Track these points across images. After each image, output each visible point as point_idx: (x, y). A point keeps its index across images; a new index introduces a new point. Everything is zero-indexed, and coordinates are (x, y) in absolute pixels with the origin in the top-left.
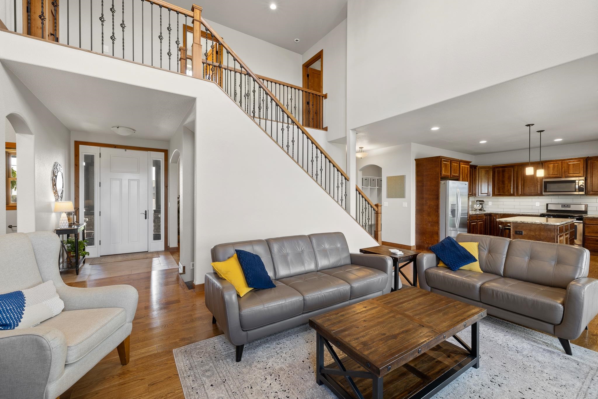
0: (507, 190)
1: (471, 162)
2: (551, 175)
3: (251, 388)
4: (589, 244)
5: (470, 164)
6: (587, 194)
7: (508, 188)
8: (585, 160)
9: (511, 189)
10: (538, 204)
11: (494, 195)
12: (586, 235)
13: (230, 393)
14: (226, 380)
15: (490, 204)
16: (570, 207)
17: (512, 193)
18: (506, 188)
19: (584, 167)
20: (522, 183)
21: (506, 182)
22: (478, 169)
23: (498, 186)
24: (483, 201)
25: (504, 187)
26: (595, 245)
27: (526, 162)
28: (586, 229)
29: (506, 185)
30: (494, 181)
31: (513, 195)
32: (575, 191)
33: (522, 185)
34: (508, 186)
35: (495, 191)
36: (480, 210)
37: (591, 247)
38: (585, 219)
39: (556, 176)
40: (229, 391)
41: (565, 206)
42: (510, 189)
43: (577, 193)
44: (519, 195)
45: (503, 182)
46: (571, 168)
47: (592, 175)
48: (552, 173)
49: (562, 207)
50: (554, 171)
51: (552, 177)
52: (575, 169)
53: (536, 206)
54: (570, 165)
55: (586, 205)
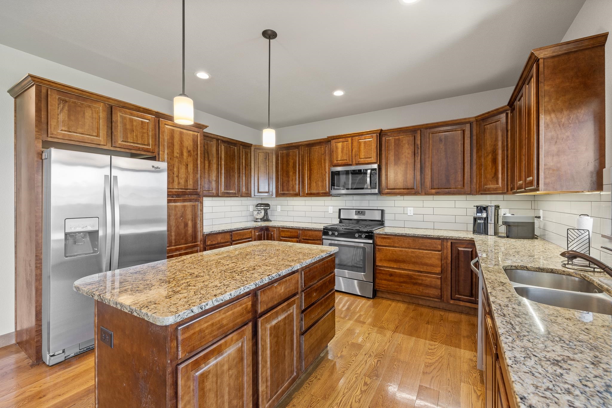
0: (292, 186)
1: (206, 127)
2: (340, 160)
4: (381, 280)
5: (204, 130)
6: (381, 193)
7: (293, 183)
8: (378, 135)
10: (331, 209)
11: (278, 195)
12: (377, 264)
15: (279, 210)
16: (365, 214)
17: (296, 192)
18: (291, 183)
19: (377, 146)
21: (291, 173)
22: (254, 151)
23: (281, 180)
24: (268, 205)
25: (288, 181)
26: (389, 283)
28: (378, 255)
29: (291, 178)
31: (297, 195)
32: (368, 188)
35: (279, 187)
36: (263, 220)
37: (384, 286)
38: (376, 237)
39: (345, 163)
42: (295, 185)
43: (369, 191)
44: (306, 195)
45: (287, 172)
47: (387, 160)
48: (341, 157)
49: (356, 214)
50: (342, 155)
51: (340, 164)
52: (367, 151)
53: (329, 212)
54: (361, 144)
55: (383, 211)
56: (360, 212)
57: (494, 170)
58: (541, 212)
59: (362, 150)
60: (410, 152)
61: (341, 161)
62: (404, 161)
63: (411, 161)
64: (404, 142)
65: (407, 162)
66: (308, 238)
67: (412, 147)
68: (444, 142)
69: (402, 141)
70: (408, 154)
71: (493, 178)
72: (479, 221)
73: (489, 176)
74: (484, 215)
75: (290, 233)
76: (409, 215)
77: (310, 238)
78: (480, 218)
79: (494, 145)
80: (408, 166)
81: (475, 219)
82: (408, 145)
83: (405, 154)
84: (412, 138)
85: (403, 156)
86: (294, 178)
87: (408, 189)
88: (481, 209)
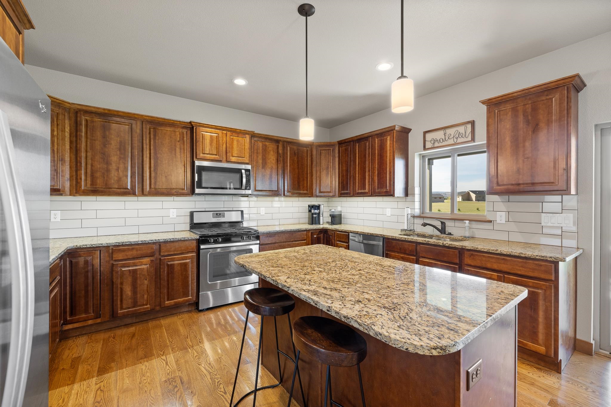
0: (116, 178)
2: (208, 154)
7: (118, 174)
8: (250, 136)
9: (127, 176)
10: (173, 213)
11: (77, 191)
15: (55, 218)
16: (224, 216)
17: (128, 188)
18: (113, 174)
19: (249, 147)
20: (152, 165)
21: (115, 160)
25: (108, 171)
29: (113, 167)
30: (77, 151)
31: (132, 193)
32: (241, 189)
33: (152, 169)
34: (118, 170)
35: (81, 179)
39: (214, 158)
41: (217, 214)
42: (124, 179)
44: (147, 193)
45: (106, 157)
46: (235, 146)
47: (256, 163)
48: (209, 150)
49: (213, 217)
50: (211, 148)
51: (208, 158)
52: (240, 150)
53: (170, 217)
54: (234, 141)
55: (242, 212)
56: (218, 214)
59: (235, 148)
60: (274, 159)
61: (208, 156)
62: (270, 166)
63: (275, 166)
64: (270, 149)
65: (272, 167)
66: (172, 253)
67: (276, 155)
68: (297, 155)
69: (269, 148)
70: (273, 160)
72: (314, 216)
74: (317, 211)
76: (261, 214)
77: (176, 253)
78: (314, 214)
79: (328, 165)
80: (273, 171)
81: (311, 215)
82: (273, 152)
83: (270, 160)
84: (275, 147)
85: (269, 161)
86: (121, 166)
88: (313, 207)
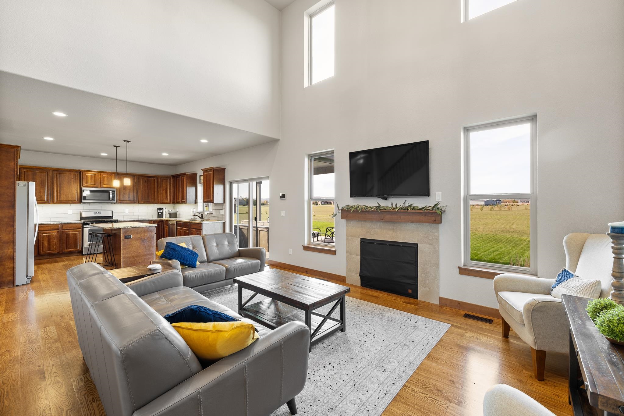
0: (39, 196)
3: (331, 386)
6: (117, 202)
7: (41, 194)
8: (115, 174)
10: (70, 212)
13: (343, 398)
14: (329, 409)
16: (100, 214)
17: (46, 200)
20: (58, 190)
27: (64, 168)
29: (38, 191)
31: (48, 202)
32: (109, 200)
33: (58, 192)
39: (93, 186)
40: (341, 400)
42: (44, 196)
43: (111, 202)
44: (55, 202)
46: (106, 180)
48: (90, 182)
49: (94, 214)
50: (92, 181)
55: (112, 212)
56: (96, 212)
57: (166, 196)
58: (178, 209)
61: (90, 185)
65: (130, 189)
66: (68, 229)
67: (133, 183)
68: (147, 182)
71: (166, 198)
72: (159, 213)
73: (164, 198)
74: (162, 211)
75: (50, 227)
76: (126, 213)
77: (70, 229)
78: (160, 212)
79: (166, 187)
80: (131, 191)
81: (158, 213)
84: (132, 179)
86: (42, 191)
87: (130, 201)
88: (159, 209)
